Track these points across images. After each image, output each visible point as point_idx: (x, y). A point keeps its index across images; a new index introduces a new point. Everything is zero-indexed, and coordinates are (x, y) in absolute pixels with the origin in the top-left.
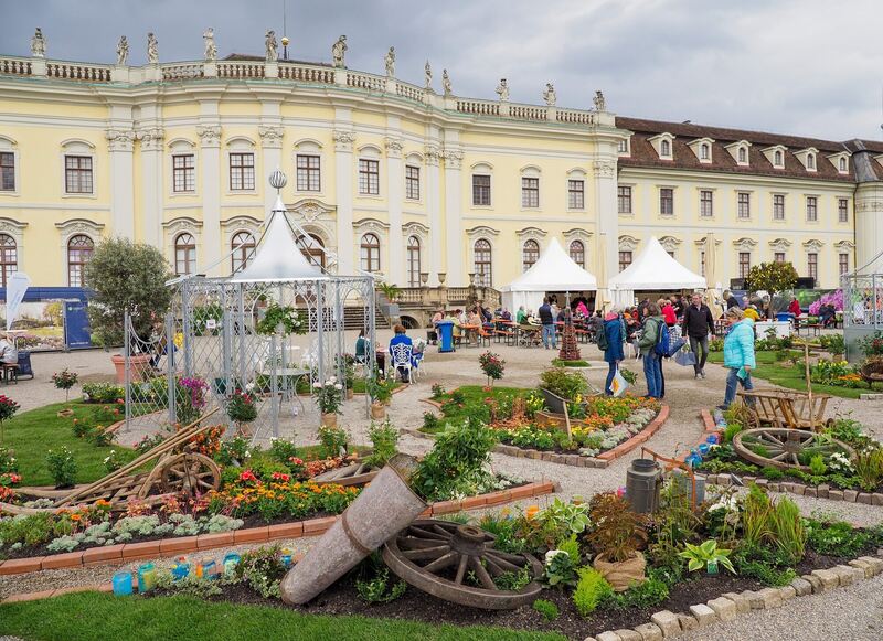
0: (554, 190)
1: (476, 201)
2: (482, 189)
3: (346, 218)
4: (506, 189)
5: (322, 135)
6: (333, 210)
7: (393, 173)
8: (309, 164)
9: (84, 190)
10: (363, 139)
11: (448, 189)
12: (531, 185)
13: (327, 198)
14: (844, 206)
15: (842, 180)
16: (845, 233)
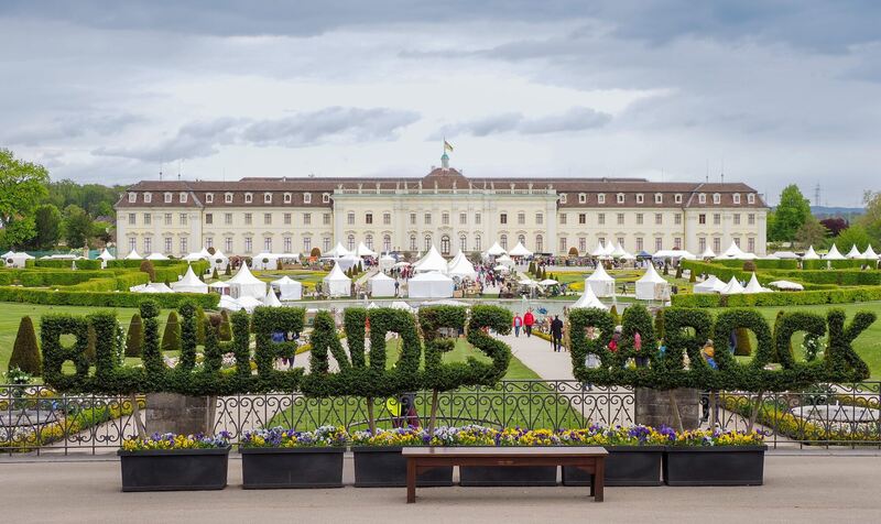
0: (530, 219)
1: (502, 222)
2: (504, 219)
3: (455, 231)
4: (512, 218)
5: (448, 209)
6: (452, 229)
7: (471, 218)
8: (446, 217)
9: (388, 222)
10: (461, 208)
11: (491, 222)
12: (522, 217)
13: (450, 226)
14: (678, 217)
15: (677, 206)
16: (679, 228)
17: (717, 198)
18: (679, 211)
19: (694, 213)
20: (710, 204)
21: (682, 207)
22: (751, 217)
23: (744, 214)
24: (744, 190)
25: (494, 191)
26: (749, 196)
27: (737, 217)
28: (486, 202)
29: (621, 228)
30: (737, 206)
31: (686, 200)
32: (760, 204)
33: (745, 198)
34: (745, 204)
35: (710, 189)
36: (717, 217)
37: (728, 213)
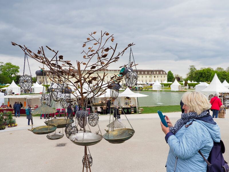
14: (150, 76)
15: (150, 74)
16: (150, 79)
17: (158, 73)
18: (150, 75)
19: (153, 76)
20: (156, 74)
21: (151, 74)
22: (164, 76)
23: (163, 76)
24: (163, 71)
25: (113, 72)
26: (164, 72)
27: (162, 76)
28: (112, 74)
29: (142, 79)
30: (162, 74)
31: (151, 73)
32: (166, 74)
33: (163, 73)
34: (163, 74)
35: (156, 71)
36: (158, 76)
37: (160, 76)
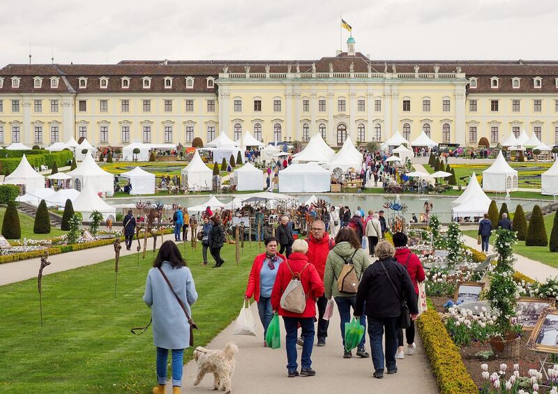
0: (436, 105)
1: (404, 110)
2: (407, 105)
3: (353, 119)
4: (416, 105)
5: (345, 94)
6: (348, 117)
7: (370, 104)
8: (342, 104)
9: (279, 110)
10: (359, 94)
11: (392, 109)
13: (347, 113)
25: (395, 75)
28: (387, 87)
29: (538, 116)
